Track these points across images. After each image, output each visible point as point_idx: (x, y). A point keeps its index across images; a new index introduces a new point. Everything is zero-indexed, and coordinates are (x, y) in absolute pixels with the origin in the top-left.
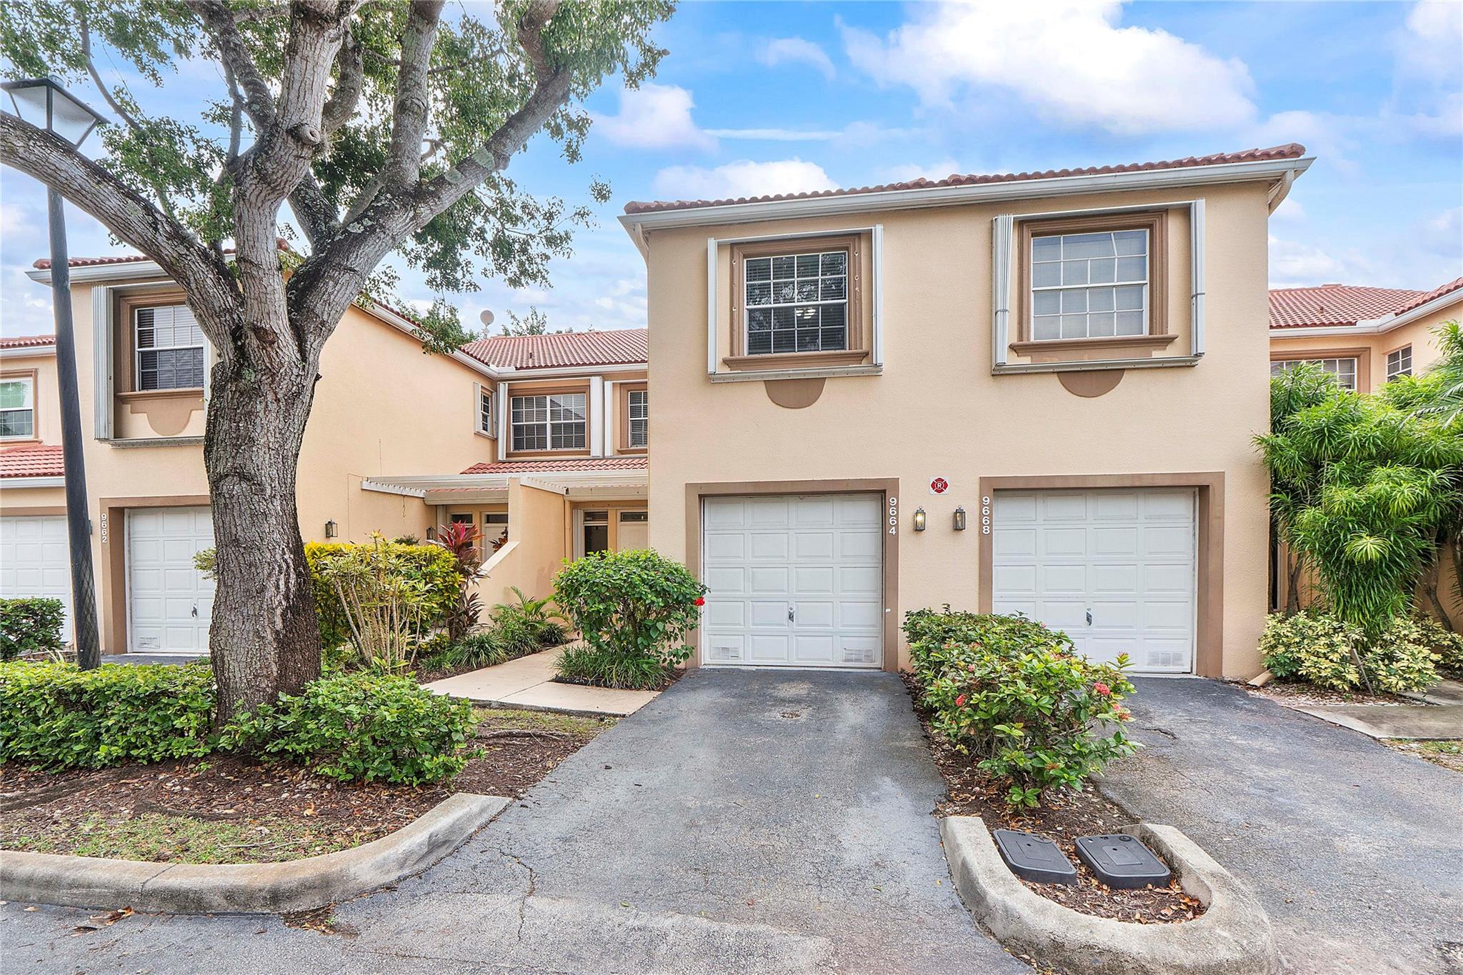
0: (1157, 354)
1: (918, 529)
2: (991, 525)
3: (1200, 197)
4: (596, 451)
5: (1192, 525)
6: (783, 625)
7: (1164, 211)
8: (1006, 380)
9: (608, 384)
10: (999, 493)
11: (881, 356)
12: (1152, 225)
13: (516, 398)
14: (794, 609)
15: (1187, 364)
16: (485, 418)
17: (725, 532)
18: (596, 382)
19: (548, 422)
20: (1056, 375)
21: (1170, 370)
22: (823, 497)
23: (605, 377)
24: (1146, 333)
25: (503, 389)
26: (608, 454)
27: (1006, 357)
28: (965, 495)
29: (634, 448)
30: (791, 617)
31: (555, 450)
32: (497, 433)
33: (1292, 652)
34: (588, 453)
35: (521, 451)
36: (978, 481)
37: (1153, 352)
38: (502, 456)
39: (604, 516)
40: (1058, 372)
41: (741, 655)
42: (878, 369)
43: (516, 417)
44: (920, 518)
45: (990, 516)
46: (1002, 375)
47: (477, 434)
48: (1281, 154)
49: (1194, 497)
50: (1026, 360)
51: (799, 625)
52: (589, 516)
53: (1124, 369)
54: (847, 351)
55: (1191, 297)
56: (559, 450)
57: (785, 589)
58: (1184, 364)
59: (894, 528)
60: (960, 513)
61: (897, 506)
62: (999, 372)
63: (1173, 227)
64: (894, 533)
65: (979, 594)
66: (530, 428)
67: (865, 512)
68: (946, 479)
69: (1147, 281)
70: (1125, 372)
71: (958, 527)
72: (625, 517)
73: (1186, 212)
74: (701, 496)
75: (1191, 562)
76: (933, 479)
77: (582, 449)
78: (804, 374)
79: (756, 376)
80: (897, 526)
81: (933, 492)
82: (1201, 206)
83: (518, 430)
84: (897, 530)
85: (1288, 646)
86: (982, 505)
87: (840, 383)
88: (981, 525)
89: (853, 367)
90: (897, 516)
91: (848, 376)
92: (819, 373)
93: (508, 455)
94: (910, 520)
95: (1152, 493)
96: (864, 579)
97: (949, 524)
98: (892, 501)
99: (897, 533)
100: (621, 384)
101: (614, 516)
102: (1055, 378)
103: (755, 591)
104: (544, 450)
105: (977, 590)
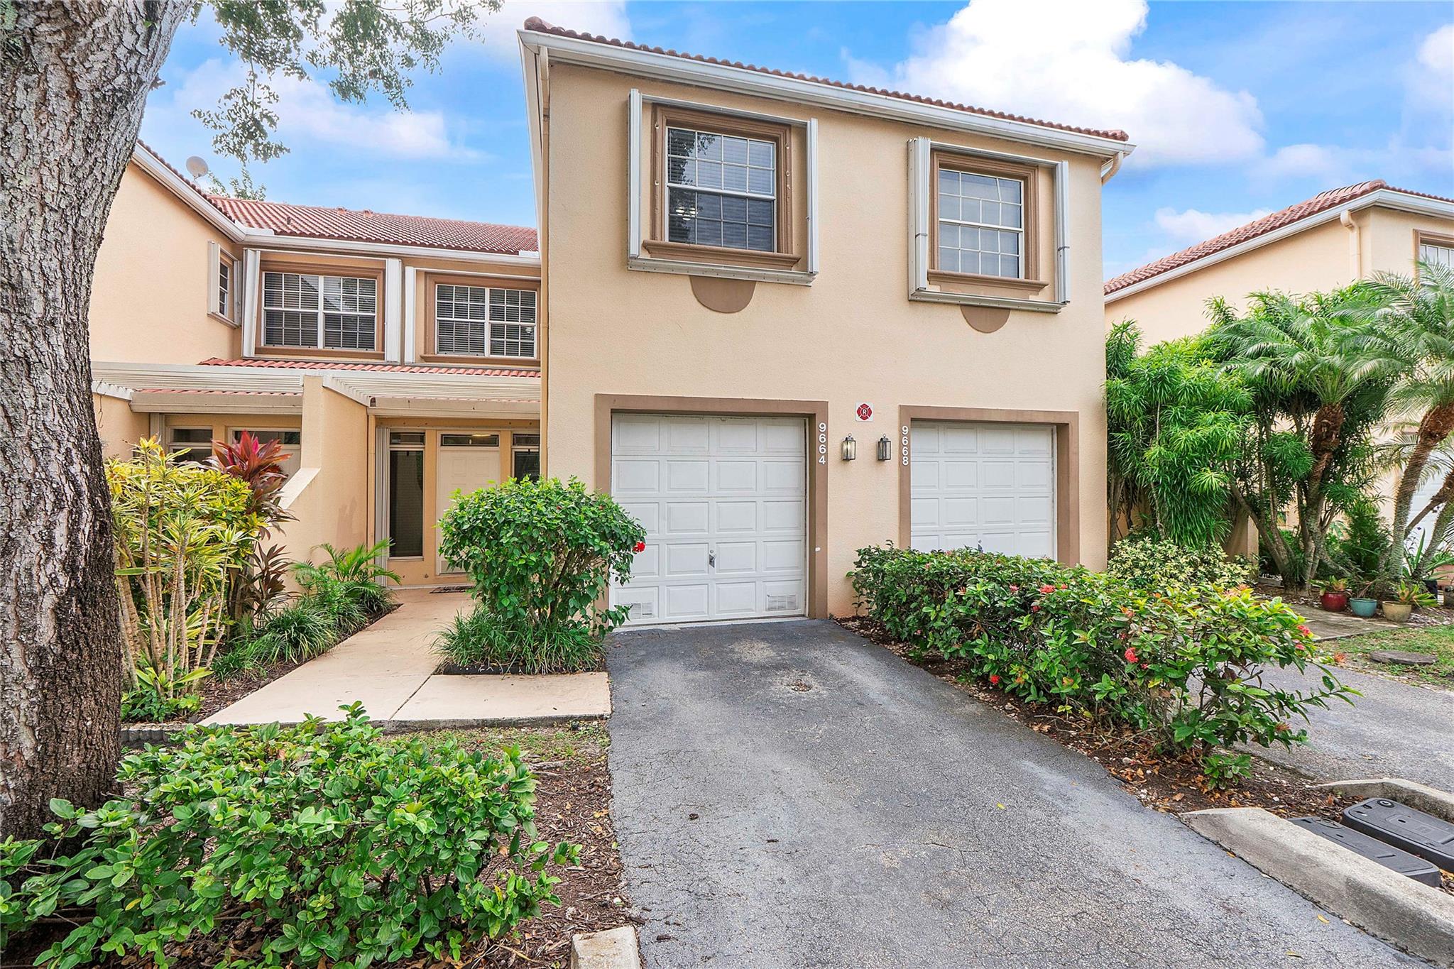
0: (1033, 298)
1: (846, 459)
2: (909, 456)
3: (1065, 159)
4: (392, 354)
5: (1051, 460)
6: (703, 571)
7: (1035, 166)
8: (921, 307)
9: (411, 271)
10: (916, 423)
11: (816, 263)
12: (1027, 177)
13: (271, 274)
14: (715, 552)
15: (1050, 311)
16: (222, 294)
17: (636, 458)
18: (393, 266)
19: (321, 312)
20: (959, 308)
21: (1041, 314)
22: (746, 420)
23: (405, 260)
24: (1022, 278)
25: (252, 259)
26: (409, 358)
27: (923, 283)
28: (886, 424)
29: (442, 355)
30: (711, 561)
31: (329, 349)
32: (241, 319)
33: (1148, 575)
34: (382, 357)
35: (277, 347)
36: (897, 409)
37: (1030, 296)
38: (248, 350)
39: (421, 438)
40: (962, 305)
41: (655, 612)
42: (810, 279)
43: (269, 299)
44: (849, 446)
45: (909, 446)
46: (916, 301)
47: (212, 316)
48: (1114, 136)
49: (1052, 435)
50: (935, 289)
51: (720, 571)
52: (395, 437)
53: (1009, 309)
54: (776, 253)
55: (1058, 250)
56: (336, 349)
57: (706, 528)
58: (1052, 310)
59: (823, 457)
60: (883, 442)
61: (826, 433)
62: (916, 298)
63: (1042, 181)
64: (824, 462)
65: (900, 528)
66: (292, 317)
67: (788, 439)
68: (871, 406)
69: (1022, 229)
70: (1011, 312)
71: (881, 458)
72: (447, 440)
73: (1052, 171)
74: (613, 411)
75: (1050, 495)
76: (858, 406)
77: (370, 351)
78: (734, 273)
79: (680, 269)
80: (826, 455)
81: (858, 418)
82: (1065, 168)
83: (271, 316)
84: (826, 459)
85: (1143, 569)
86: (901, 435)
87: (769, 287)
88: (901, 455)
89: (783, 273)
90: (826, 444)
91: (778, 282)
92: (749, 275)
93: (258, 351)
94: (839, 449)
95: (1023, 429)
96: (787, 515)
97: (872, 453)
98: (821, 426)
99: (827, 463)
100: (426, 273)
101: (433, 438)
102: (958, 311)
103: (671, 531)
104: (312, 348)
105: (898, 524)
